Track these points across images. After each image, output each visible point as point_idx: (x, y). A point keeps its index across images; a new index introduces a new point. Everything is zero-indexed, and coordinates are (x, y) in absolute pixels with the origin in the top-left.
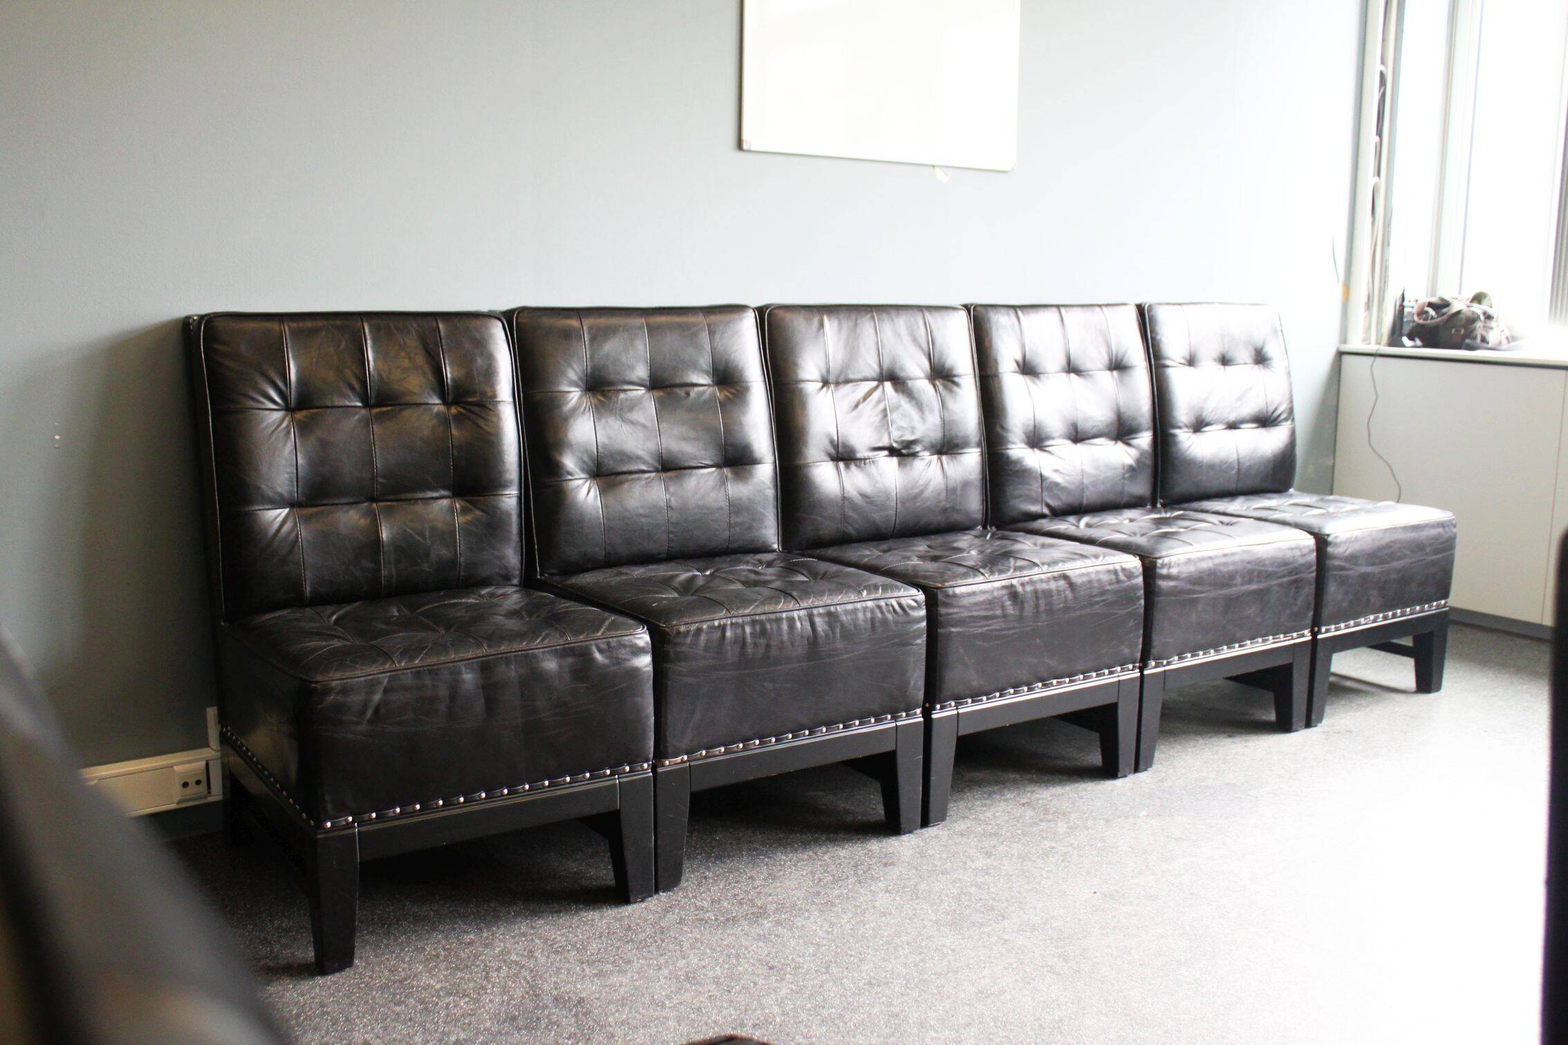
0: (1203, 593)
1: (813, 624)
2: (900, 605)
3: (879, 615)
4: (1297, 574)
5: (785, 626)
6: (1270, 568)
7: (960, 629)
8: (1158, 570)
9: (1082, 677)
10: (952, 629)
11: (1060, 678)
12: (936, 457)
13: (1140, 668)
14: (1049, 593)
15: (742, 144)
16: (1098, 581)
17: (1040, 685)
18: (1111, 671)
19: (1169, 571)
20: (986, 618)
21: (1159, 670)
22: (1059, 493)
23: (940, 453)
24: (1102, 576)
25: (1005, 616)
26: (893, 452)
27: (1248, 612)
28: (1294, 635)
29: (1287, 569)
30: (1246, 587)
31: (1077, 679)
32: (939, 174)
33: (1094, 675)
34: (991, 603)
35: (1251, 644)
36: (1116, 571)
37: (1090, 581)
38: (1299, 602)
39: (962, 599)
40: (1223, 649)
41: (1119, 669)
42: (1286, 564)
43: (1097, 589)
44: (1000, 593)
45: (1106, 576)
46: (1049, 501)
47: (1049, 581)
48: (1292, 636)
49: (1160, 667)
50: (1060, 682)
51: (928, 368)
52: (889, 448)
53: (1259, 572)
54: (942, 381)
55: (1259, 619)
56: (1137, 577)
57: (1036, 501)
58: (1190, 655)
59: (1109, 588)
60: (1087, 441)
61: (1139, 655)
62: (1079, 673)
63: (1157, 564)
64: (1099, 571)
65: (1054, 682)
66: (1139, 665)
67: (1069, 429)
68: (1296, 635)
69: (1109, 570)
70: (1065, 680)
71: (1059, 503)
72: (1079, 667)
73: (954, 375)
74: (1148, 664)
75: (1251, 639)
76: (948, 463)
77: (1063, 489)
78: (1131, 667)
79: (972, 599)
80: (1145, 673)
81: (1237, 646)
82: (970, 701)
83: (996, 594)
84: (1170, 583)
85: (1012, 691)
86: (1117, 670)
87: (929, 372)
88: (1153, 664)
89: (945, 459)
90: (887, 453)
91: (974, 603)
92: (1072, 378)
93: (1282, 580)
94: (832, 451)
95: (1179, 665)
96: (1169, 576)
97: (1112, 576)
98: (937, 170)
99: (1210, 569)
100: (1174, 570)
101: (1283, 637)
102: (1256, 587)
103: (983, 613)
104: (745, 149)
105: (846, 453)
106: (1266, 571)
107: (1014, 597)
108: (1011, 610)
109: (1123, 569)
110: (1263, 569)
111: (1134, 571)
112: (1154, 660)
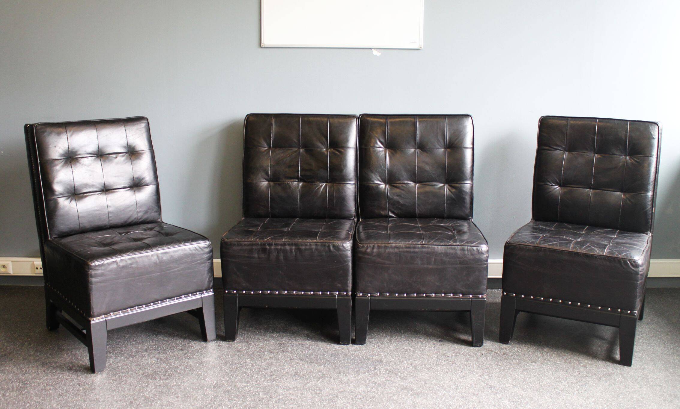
6: (445, 259)
7: (233, 260)
8: (359, 249)
9: (312, 293)
10: (229, 259)
11: (298, 291)
12: (325, 184)
13: (351, 295)
14: (285, 251)
15: (262, 45)
16: (316, 249)
17: (286, 292)
18: (332, 293)
19: (366, 251)
20: (248, 257)
21: (366, 298)
22: (400, 207)
23: (327, 182)
24: (319, 247)
25: (259, 258)
26: (300, 180)
27: (428, 278)
28: (471, 296)
29: (459, 261)
30: (425, 266)
31: (309, 293)
32: (375, 52)
33: (321, 293)
34: (251, 251)
35: (435, 295)
36: (329, 246)
37: (311, 249)
38: (471, 279)
39: (234, 247)
40: (414, 295)
41: (337, 293)
42: (458, 258)
43: (316, 253)
44: (256, 247)
45: (322, 248)
46: (393, 210)
47: (285, 246)
48: (469, 296)
49: (366, 297)
50: (298, 293)
51: (326, 143)
52: (297, 178)
53: (435, 260)
54: (332, 150)
55: (438, 284)
56: (344, 251)
57: (384, 209)
58: (388, 294)
59: (324, 253)
60: (424, 183)
61: (350, 288)
62: (311, 291)
63: (359, 247)
64: (318, 245)
65: (295, 292)
66: (350, 293)
67: (412, 176)
68: (472, 296)
69: (325, 246)
70: (301, 293)
71: (400, 211)
72: (308, 288)
73: (339, 147)
74: (357, 294)
75: (435, 294)
76: (330, 187)
77: (402, 205)
78: (345, 293)
79: (240, 247)
80: (356, 298)
81: (424, 295)
82: (244, 292)
83: (254, 247)
84: (366, 256)
85: (269, 292)
86: (336, 293)
87: (326, 145)
88: (361, 294)
89: (328, 185)
90: (297, 180)
91: (241, 250)
92: (418, 151)
93: (455, 266)
94: (266, 177)
95: (380, 298)
96: (365, 253)
97: (327, 248)
98: (373, 50)
99: (396, 253)
100: (369, 250)
101: (462, 296)
102: (435, 267)
103: (246, 255)
104: (263, 47)
105: (274, 179)
106: (441, 260)
107: (264, 250)
108: (263, 256)
109: (334, 246)
110: (439, 258)
111: (341, 247)
112: (361, 292)
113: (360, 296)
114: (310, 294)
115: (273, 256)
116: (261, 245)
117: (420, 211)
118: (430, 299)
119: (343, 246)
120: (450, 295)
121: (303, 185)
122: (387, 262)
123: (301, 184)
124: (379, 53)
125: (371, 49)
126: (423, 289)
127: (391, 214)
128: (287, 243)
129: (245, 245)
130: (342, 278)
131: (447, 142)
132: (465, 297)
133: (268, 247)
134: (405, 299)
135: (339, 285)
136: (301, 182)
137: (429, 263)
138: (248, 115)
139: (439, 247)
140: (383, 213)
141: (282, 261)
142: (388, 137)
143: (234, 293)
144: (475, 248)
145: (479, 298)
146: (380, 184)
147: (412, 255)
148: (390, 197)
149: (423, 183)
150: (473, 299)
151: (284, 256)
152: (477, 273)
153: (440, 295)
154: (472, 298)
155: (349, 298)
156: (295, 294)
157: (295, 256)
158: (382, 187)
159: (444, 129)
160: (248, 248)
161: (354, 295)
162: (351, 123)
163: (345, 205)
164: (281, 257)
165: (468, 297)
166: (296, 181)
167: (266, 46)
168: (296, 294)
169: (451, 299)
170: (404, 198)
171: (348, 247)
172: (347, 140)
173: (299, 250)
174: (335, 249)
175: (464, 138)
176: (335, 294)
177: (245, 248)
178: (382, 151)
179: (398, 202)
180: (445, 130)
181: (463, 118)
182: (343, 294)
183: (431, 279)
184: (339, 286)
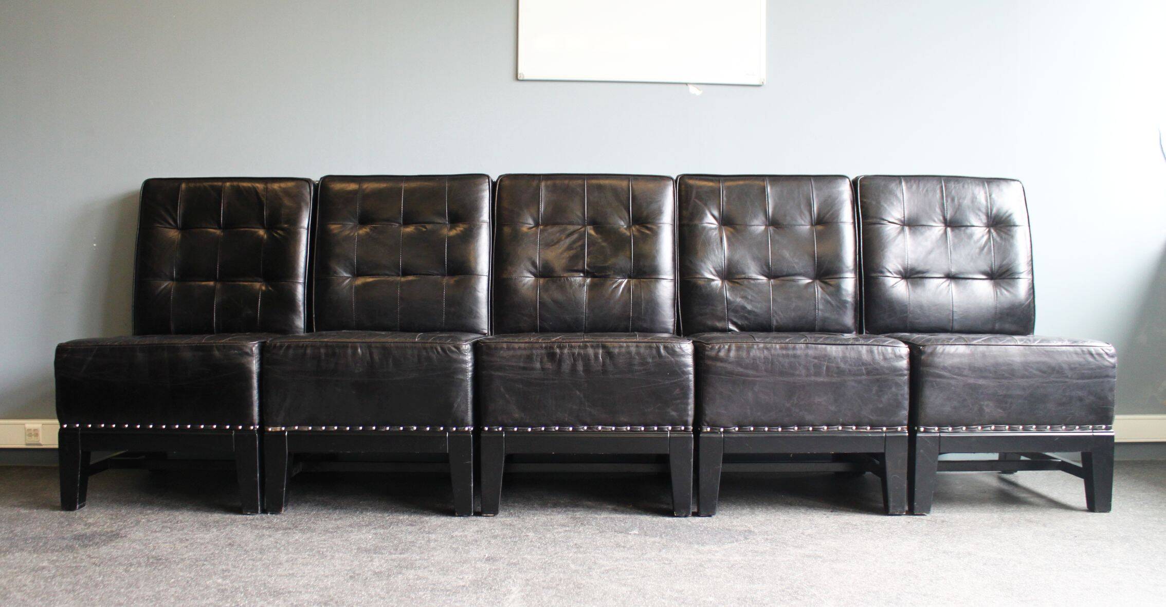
0: (758, 377)
1: (371, 354)
2: (442, 349)
3: (424, 353)
4: (878, 374)
5: (350, 351)
6: (842, 365)
7: (500, 374)
8: (707, 353)
9: (629, 428)
10: (493, 373)
11: (606, 426)
12: (626, 280)
13: (693, 430)
14: (586, 359)
15: (519, 76)
16: (638, 353)
17: (586, 428)
18: (661, 428)
19: (717, 355)
20: (524, 368)
21: (718, 436)
22: (746, 315)
23: (630, 277)
24: (642, 350)
25: (543, 369)
26: (587, 274)
27: (817, 400)
28: (884, 429)
29: (865, 369)
30: (813, 378)
31: (624, 428)
32: (693, 90)
33: (643, 429)
34: (529, 358)
35: (828, 428)
36: (658, 349)
37: (629, 353)
38: (885, 399)
39: (502, 352)
40: (793, 429)
41: (670, 428)
42: (863, 364)
43: (637, 360)
44: (539, 352)
45: (647, 351)
46: (735, 320)
47: (587, 348)
48: (882, 429)
49: (717, 433)
50: (606, 429)
51: (627, 217)
52: (583, 271)
53: (828, 368)
54: (637, 227)
55: (833, 408)
56: (682, 356)
57: (722, 319)
58: (752, 429)
59: (650, 360)
60: (782, 278)
61: (691, 420)
62: (626, 425)
63: (707, 348)
64: (640, 347)
65: (600, 428)
66: (691, 428)
67: (762, 268)
68: (887, 429)
69: (651, 347)
70: (611, 428)
71: (746, 322)
72: (623, 419)
73: (649, 223)
74: (702, 429)
75: (828, 425)
76: (636, 285)
77: (749, 312)
78: (683, 428)
79: (511, 353)
80: (701, 435)
81: (811, 429)
82: (516, 429)
83: (534, 352)
84: (719, 364)
85: (557, 428)
86: (668, 428)
87: (628, 220)
88: (709, 429)
89: (633, 282)
90: (582, 275)
91: (513, 356)
92: (771, 229)
93: (859, 378)
94: (533, 270)
95: (740, 435)
96: (717, 358)
97: (654, 351)
98: (691, 87)
99: (765, 358)
100: (722, 354)
101: (871, 429)
102: (826, 380)
103: (522, 365)
104: (521, 78)
105: (545, 273)
106: (838, 368)
107: (552, 356)
108: (549, 365)
109: (665, 348)
110: (834, 365)
111: (677, 350)
112: (709, 426)
113: (707, 432)
114: (625, 430)
115: (566, 366)
116: (546, 348)
117: (777, 321)
118: (820, 435)
119: (681, 348)
120: (852, 428)
121: (591, 282)
122: (751, 372)
123: (588, 280)
124: (700, 90)
125: (687, 84)
126: (809, 417)
127: (731, 327)
128: (588, 344)
129: (519, 348)
130: (679, 401)
131: (815, 216)
132: (875, 431)
133: (558, 351)
134: (780, 435)
135: (673, 413)
136: (589, 278)
137: (817, 374)
138: (500, 176)
139: (834, 347)
140: (719, 325)
141: (581, 373)
142: (724, 207)
143: (498, 431)
144: (889, 349)
145: (897, 431)
146: (713, 280)
147: (792, 360)
148: (730, 300)
149: (780, 279)
150: (888, 435)
151: (584, 366)
152: (894, 389)
153: (835, 428)
154: (885, 432)
155: (689, 435)
156: (600, 431)
157: (603, 366)
158: (717, 285)
159: (810, 195)
160: (524, 352)
161: (697, 431)
162: (665, 187)
163: (659, 311)
164: (580, 367)
165: (880, 430)
166: (581, 277)
167: (526, 78)
168: (603, 430)
169: (854, 435)
170: (751, 301)
171: (687, 350)
172: (659, 212)
173: (609, 354)
174: (668, 353)
175: (841, 208)
176: (666, 430)
177: (519, 353)
178: (715, 229)
179: (744, 308)
180: (810, 197)
181: (837, 179)
182: (679, 429)
183: (821, 399)
184: (673, 415)
